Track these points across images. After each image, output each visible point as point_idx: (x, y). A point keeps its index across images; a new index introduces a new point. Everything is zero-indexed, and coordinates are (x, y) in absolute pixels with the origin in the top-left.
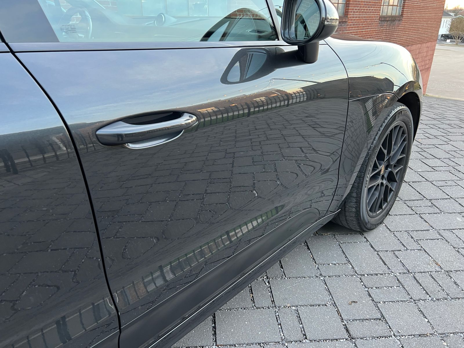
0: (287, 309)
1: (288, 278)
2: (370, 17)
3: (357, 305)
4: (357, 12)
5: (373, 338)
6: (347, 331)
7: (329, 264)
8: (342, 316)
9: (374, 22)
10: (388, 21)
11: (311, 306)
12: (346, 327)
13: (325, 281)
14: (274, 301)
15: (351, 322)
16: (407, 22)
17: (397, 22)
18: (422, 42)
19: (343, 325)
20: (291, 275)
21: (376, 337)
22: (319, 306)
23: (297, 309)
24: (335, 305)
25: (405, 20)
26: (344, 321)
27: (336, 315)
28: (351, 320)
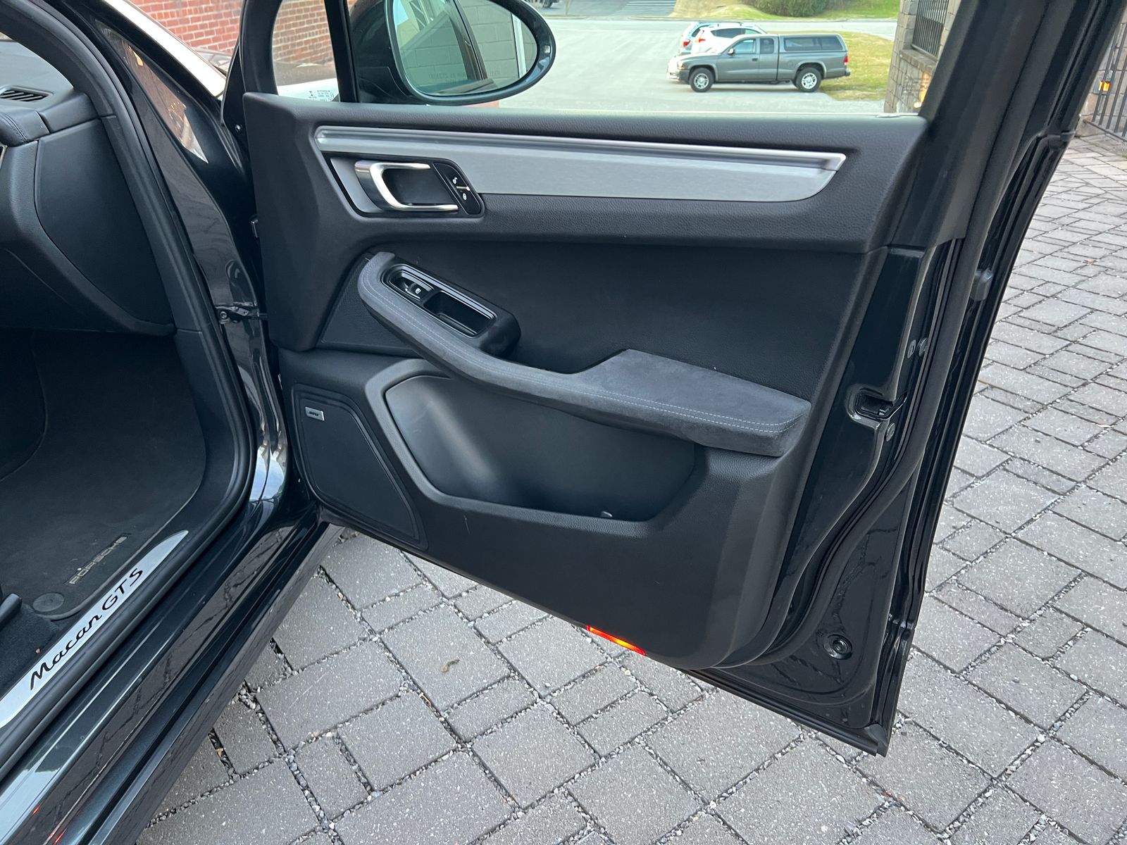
0: (314, 745)
1: (300, 671)
3: (459, 667)
5: (504, 721)
6: (452, 731)
7: (384, 600)
8: (436, 705)
11: (366, 712)
12: (449, 724)
13: (383, 642)
14: (278, 739)
15: (457, 708)
19: (442, 722)
20: (305, 662)
21: (508, 718)
22: (383, 704)
23: (338, 734)
24: (416, 687)
26: (442, 713)
27: (423, 708)
28: (456, 705)
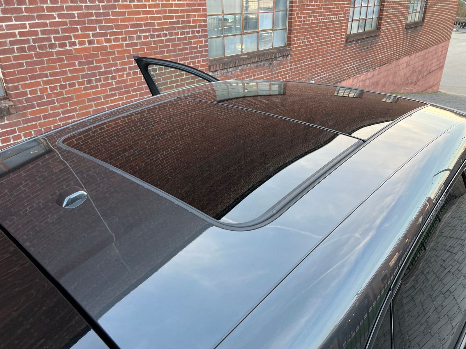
2: (398, 27)
4: (388, 24)
9: (401, 30)
10: (411, 28)
16: (427, 26)
17: (419, 28)
18: (438, 42)
25: (426, 25)
